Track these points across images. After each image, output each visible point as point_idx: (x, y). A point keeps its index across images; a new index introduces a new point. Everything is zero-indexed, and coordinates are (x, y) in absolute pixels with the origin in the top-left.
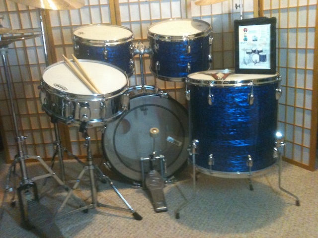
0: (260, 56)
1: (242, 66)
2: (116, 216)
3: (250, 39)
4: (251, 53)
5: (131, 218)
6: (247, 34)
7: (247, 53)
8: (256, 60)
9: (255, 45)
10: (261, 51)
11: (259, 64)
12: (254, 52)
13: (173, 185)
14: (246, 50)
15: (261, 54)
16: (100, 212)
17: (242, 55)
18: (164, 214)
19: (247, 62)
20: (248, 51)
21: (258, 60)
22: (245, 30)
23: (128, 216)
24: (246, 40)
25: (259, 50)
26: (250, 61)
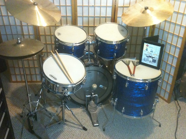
0: (153, 59)
1: (143, 61)
2: (74, 127)
3: (149, 50)
4: (149, 57)
5: (81, 129)
6: (148, 47)
7: (147, 56)
8: (150, 61)
9: (151, 54)
10: (154, 58)
11: (152, 63)
12: (150, 57)
13: (100, 108)
14: (146, 55)
15: (153, 58)
16: (66, 124)
17: (144, 57)
18: (97, 127)
19: (146, 60)
20: (147, 55)
21: (152, 61)
22: (147, 46)
23: (80, 128)
24: (147, 50)
25: (153, 56)
26: (147, 60)
